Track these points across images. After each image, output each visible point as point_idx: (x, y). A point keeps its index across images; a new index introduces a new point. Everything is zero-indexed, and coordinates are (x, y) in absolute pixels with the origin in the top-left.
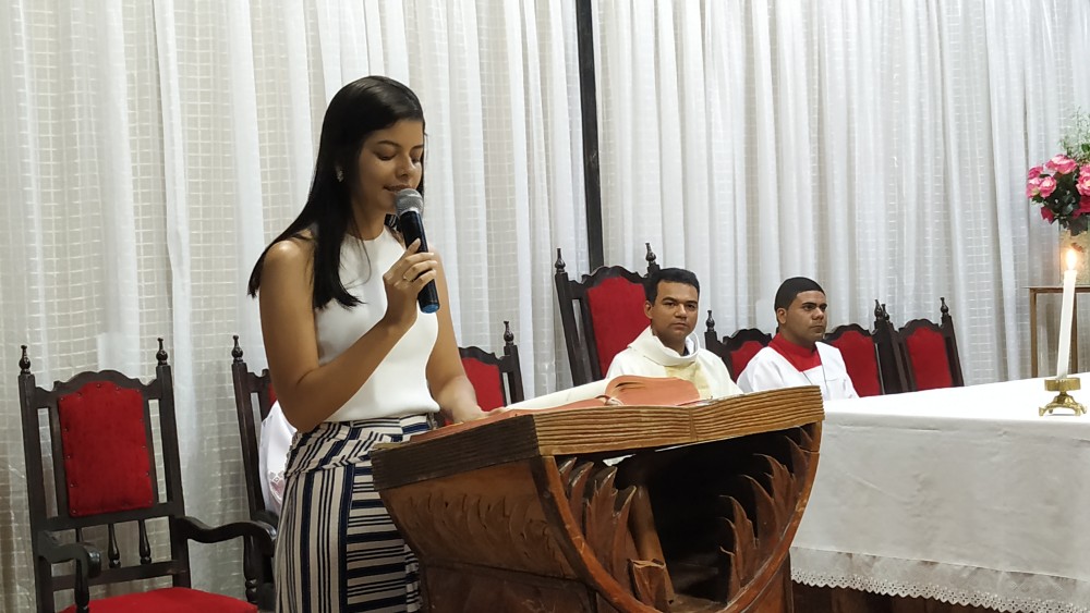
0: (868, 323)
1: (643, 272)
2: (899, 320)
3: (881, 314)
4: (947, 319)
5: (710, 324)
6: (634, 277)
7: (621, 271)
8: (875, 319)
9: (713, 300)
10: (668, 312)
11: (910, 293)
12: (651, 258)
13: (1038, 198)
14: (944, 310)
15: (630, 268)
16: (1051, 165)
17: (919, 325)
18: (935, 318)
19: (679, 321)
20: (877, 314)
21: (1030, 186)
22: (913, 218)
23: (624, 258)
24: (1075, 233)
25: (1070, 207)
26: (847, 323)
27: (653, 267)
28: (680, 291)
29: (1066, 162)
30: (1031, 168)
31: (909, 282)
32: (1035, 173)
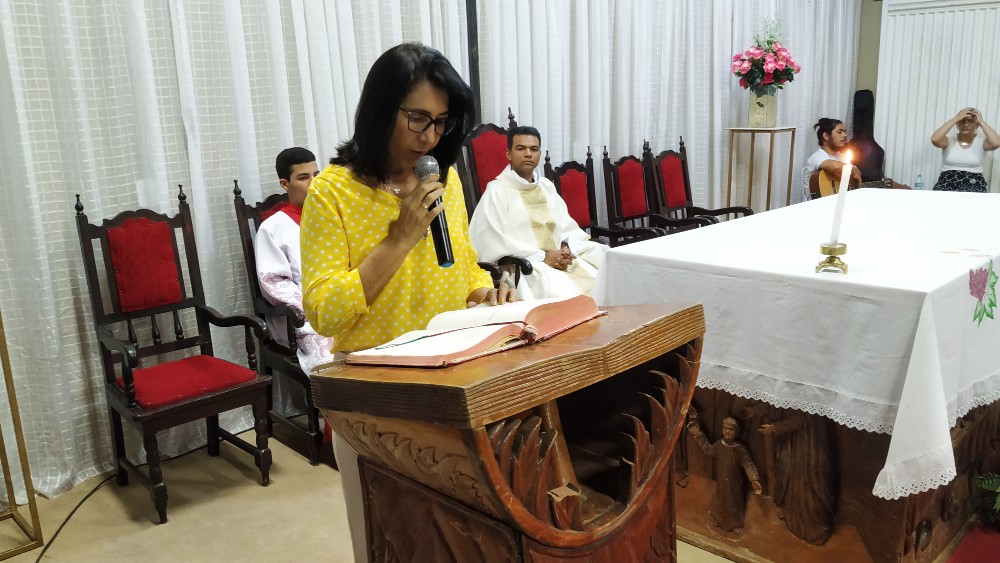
0: (639, 154)
1: (506, 127)
2: (656, 151)
3: (646, 147)
4: (683, 149)
5: (547, 159)
6: (501, 130)
7: (492, 126)
8: (643, 151)
9: (549, 143)
10: (521, 154)
11: (662, 134)
12: (511, 117)
13: (738, 74)
14: (682, 144)
15: (498, 124)
16: (748, 53)
17: (668, 154)
18: (676, 149)
19: (527, 159)
20: (644, 148)
21: (734, 67)
22: (667, 87)
23: (494, 118)
24: (759, 96)
25: (758, 80)
26: (627, 155)
27: (513, 124)
28: (529, 140)
29: (758, 52)
30: (734, 55)
31: (663, 128)
32: (738, 58)
